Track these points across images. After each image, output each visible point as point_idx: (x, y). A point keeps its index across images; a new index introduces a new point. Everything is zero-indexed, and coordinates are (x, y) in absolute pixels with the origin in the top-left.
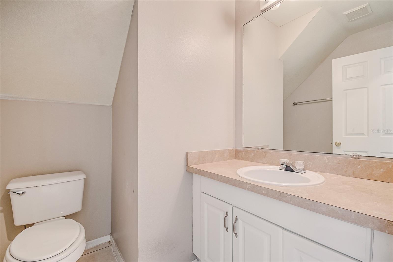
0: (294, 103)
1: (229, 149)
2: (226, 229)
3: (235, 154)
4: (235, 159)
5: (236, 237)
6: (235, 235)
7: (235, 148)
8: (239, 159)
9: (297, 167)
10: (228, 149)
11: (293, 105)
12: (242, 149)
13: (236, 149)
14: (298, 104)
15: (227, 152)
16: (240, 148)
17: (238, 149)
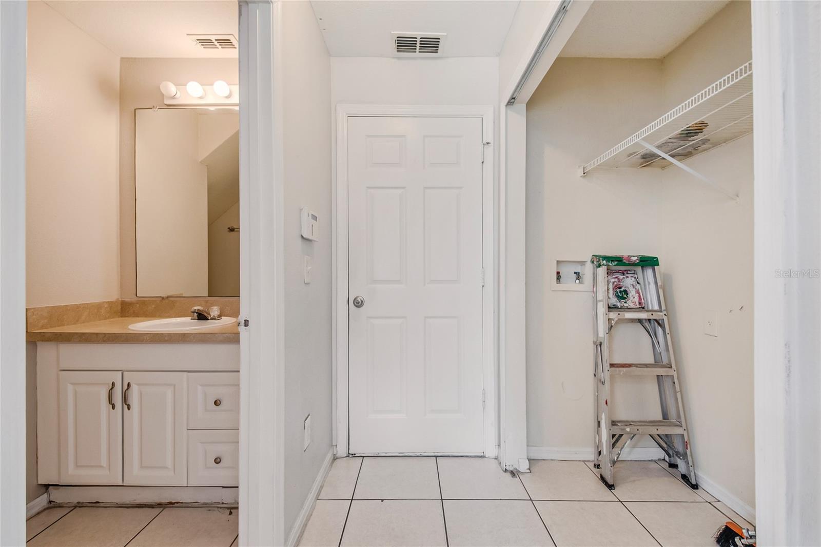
0: (229, 228)
1: (108, 302)
2: (111, 406)
3: (122, 308)
4: (122, 317)
5: (129, 409)
6: (127, 406)
7: (120, 300)
8: (128, 317)
9: (212, 314)
10: (108, 300)
11: (229, 231)
12: (134, 299)
13: (124, 301)
14: (236, 230)
15: (106, 306)
16: (130, 298)
17: (127, 300)
